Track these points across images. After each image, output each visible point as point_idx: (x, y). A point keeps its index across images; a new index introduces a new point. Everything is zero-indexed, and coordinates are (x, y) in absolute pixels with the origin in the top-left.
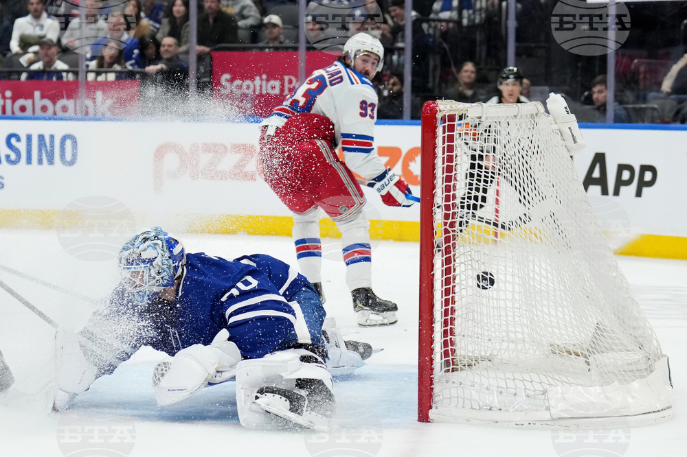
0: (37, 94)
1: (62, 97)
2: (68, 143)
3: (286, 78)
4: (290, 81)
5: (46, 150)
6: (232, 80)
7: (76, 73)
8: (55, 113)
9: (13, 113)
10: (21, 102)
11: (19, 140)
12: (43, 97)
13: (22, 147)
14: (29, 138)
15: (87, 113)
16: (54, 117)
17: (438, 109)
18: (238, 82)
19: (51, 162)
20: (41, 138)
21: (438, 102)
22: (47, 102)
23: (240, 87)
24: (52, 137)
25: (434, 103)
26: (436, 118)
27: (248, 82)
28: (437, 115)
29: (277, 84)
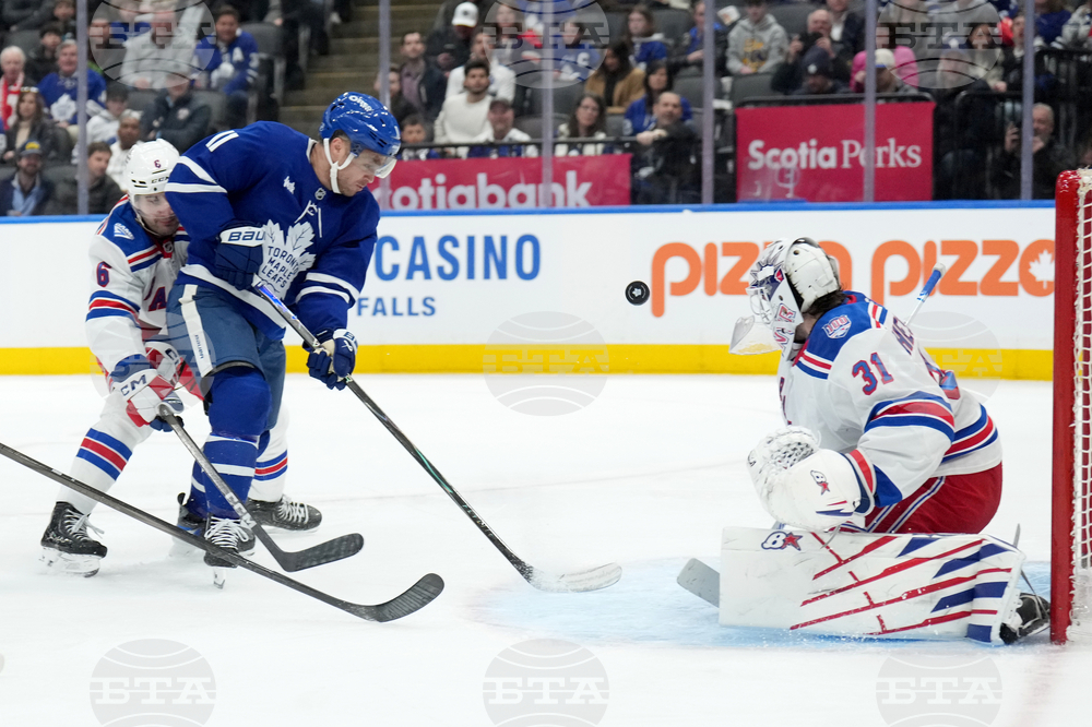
0: (482, 178)
1: (518, 182)
2: (528, 247)
3: (846, 144)
4: (852, 149)
5: (495, 259)
6: (764, 150)
7: (539, 146)
8: (507, 205)
9: (447, 205)
10: (459, 190)
11: (456, 244)
12: (490, 182)
13: (461, 254)
14: (471, 240)
15: (554, 204)
16: (507, 211)
17: (1080, 182)
18: (774, 152)
19: (502, 274)
20: (488, 241)
21: (1081, 171)
22: (497, 190)
23: (776, 159)
24: (504, 240)
25: (1074, 174)
26: (1077, 196)
27: (789, 151)
28: (1079, 192)
29: (832, 152)
